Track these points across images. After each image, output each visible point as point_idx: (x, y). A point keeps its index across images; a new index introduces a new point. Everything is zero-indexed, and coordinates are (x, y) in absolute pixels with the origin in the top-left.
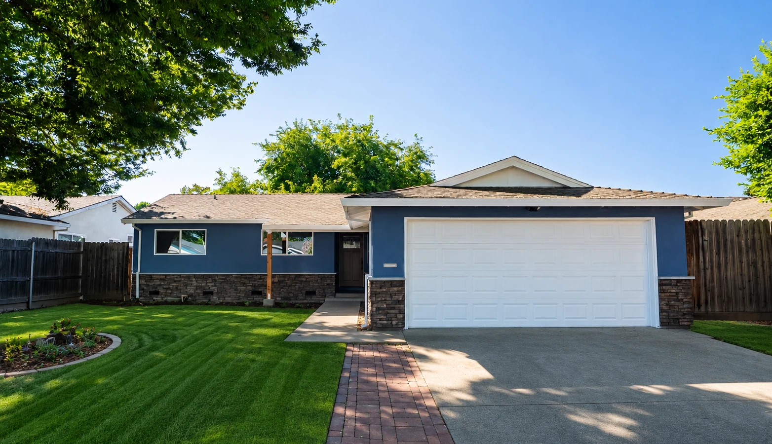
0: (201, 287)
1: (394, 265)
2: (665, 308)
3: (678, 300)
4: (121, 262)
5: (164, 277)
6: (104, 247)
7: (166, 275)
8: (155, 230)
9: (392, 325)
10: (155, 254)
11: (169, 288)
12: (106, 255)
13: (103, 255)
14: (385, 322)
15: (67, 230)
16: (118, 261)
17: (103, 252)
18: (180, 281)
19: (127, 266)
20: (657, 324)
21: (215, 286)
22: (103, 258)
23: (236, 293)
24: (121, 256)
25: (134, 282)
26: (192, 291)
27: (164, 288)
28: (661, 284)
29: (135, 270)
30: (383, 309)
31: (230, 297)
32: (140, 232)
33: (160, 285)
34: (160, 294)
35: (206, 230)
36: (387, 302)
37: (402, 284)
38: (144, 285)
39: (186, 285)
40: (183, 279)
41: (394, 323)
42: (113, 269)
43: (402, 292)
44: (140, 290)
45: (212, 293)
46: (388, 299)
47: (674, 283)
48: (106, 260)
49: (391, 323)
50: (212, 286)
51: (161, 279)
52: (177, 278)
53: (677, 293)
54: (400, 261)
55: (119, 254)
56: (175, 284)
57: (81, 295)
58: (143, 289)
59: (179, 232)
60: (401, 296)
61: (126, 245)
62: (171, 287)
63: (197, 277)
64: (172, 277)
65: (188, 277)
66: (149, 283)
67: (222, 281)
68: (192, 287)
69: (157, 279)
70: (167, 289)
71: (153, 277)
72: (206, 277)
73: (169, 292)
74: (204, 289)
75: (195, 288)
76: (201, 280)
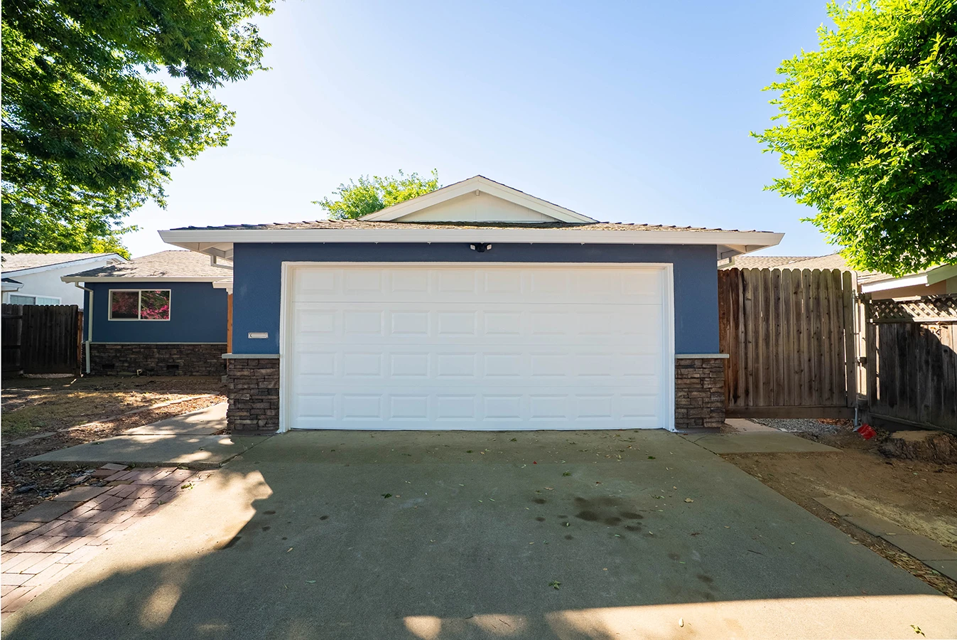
0: (163, 360)
1: (265, 336)
2: (684, 402)
3: (703, 390)
4: (69, 328)
5: (120, 347)
6: (49, 311)
7: (122, 345)
8: (110, 290)
9: (258, 426)
10: (109, 320)
11: (126, 361)
12: (51, 321)
13: (48, 321)
14: (248, 422)
15: (17, 291)
16: (66, 328)
17: (48, 318)
18: (139, 352)
19: (76, 334)
20: (671, 426)
21: (181, 358)
22: (49, 325)
23: (206, 367)
24: (69, 323)
25: (84, 353)
26: (153, 365)
27: (120, 361)
28: (679, 365)
29: (86, 338)
30: (245, 402)
31: (198, 372)
32: (91, 293)
33: (116, 356)
34: (115, 367)
35: (170, 290)
36: (252, 391)
37: (275, 363)
38: (97, 356)
39: (146, 358)
40: (142, 350)
41: (261, 423)
42: (60, 338)
43: (276, 377)
44: (91, 361)
45: (177, 367)
46: (252, 386)
47: (698, 363)
48: (51, 327)
49: (257, 423)
50: (178, 359)
51: (117, 350)
52: (135, 348)
53: (702, 379)
54: (274, 329)
55: (66, 320)
56: (133, 356)
57: (21, 370)
58: (95, 362)
59: (138, 293)
60: (273, 383)
61: (74, 309)
62: (128, 359)
63: (159, 348)
64: (130, 347)
65: (149, 347)
66: (102, 355)
67: (189, 352)
68: (152, 360)
69: (111, 349)
70: (124, 362)
71: (107, 347)
72: (169, 347)
73: (126, 365)
74: (167, 362)
75: (157, 360)
76: (164, 352)
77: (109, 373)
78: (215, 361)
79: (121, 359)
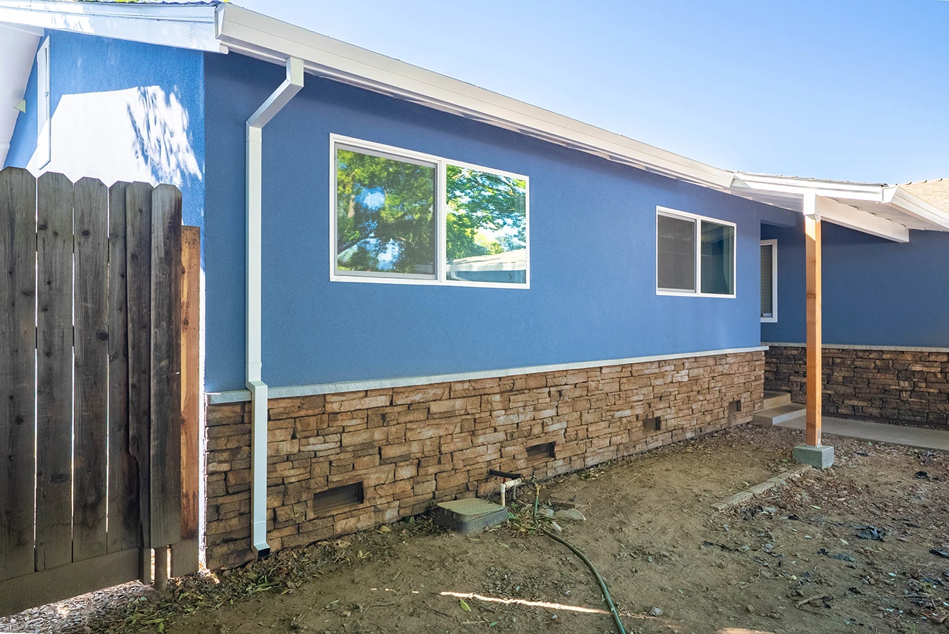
0: (517, 431)
5: (382, 401)
7: (394, 391)
8: (334, 139)
10: (333, 278)
11: (406, 457)
18: (448, 415)
26: (491, 454)
27: (383, 462)
34: (369, 493)
39: (472, 433)
40: (458, 403)
44: (269, 492)
50: (552, 420)
51: (371, 417)
56: (428, 433)
58: (283, 489)
59: (433, 170)
63: (510, 389)
64: (417, 397)
65: (477, 392)
66: (316, 444)
67: (577, 393)
68: (491, 437)
69: (352, 413)
70: (395, 462)
71: (336, 407)
72: (532, 383)
73: (406, 472)
74: (529, 435)
75: (501, 436)
76: (518, 400)
77: (340, 526)
78: (628, 412)
79: (390, 452)
